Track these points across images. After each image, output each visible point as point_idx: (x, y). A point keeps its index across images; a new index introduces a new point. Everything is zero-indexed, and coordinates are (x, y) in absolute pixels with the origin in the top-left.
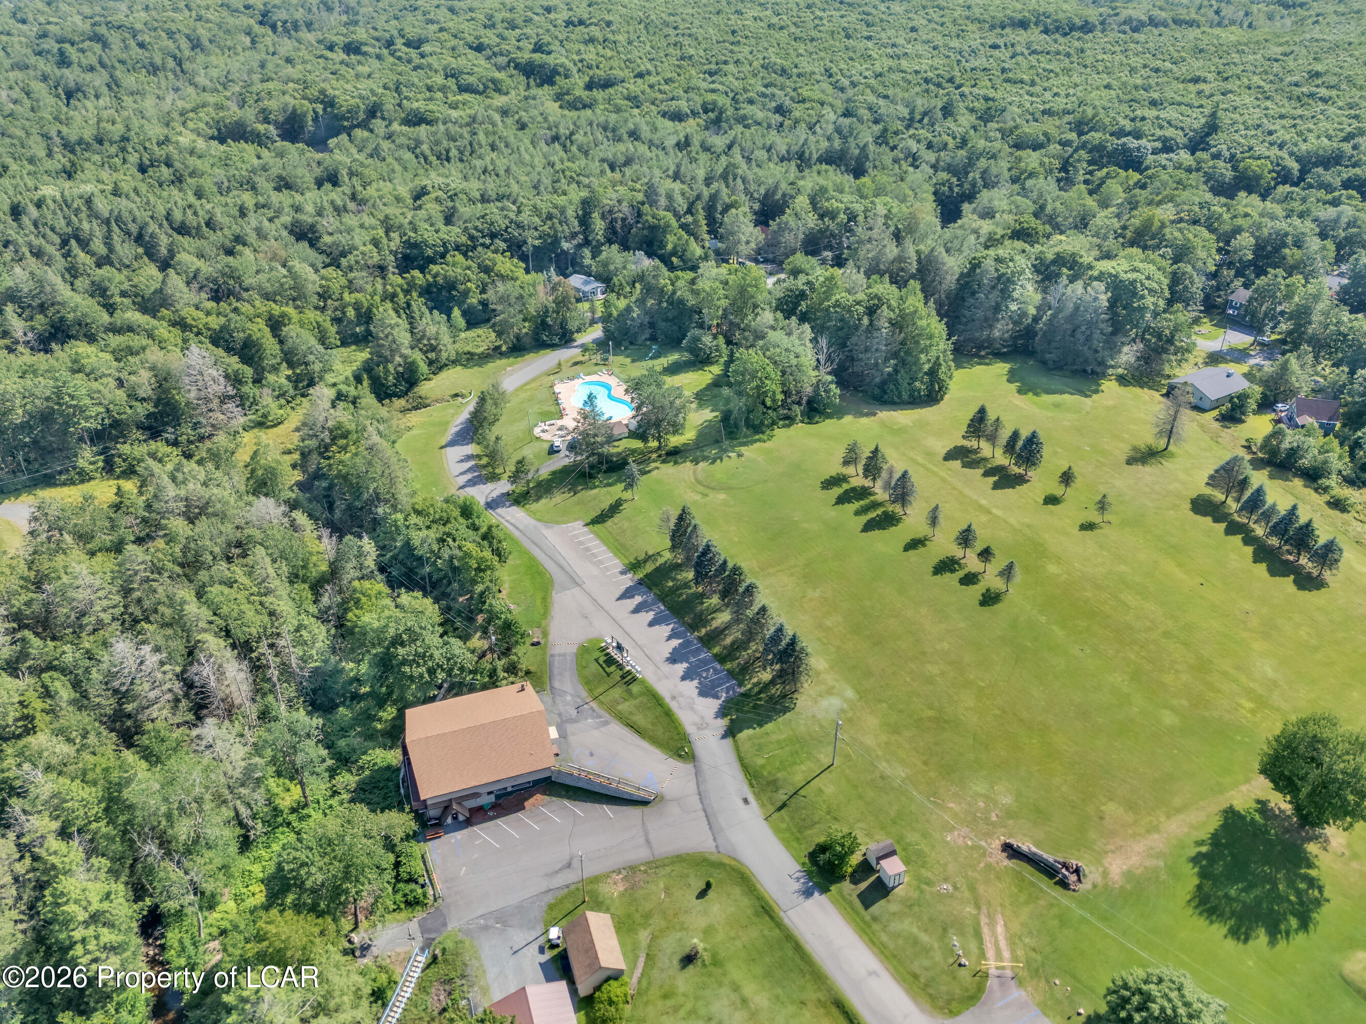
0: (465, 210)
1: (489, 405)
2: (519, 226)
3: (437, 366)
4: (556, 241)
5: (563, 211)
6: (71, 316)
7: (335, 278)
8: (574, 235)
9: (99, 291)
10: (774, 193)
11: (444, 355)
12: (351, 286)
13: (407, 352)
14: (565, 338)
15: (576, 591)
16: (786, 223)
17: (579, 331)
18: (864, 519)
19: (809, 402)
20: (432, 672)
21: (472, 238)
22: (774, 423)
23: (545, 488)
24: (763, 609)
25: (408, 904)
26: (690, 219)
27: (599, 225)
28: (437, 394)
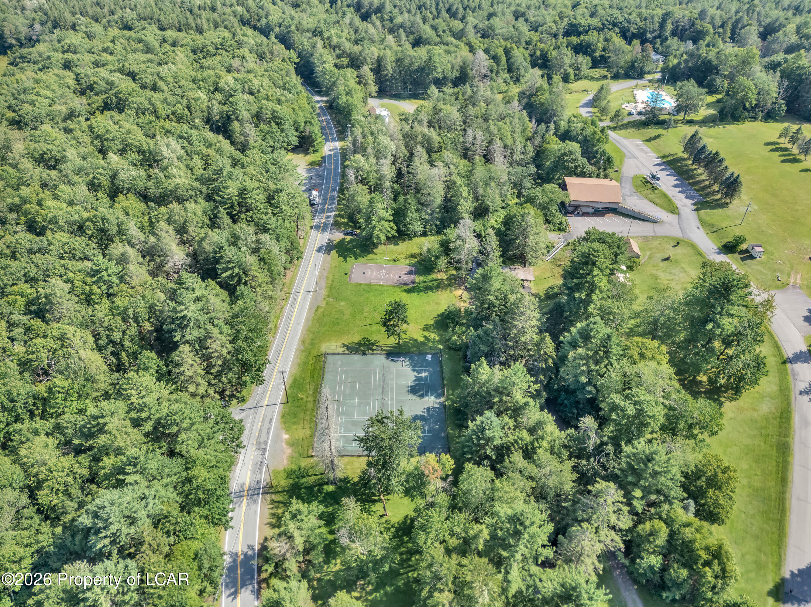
0: (601, 11)
1: (603, 92)
2: (628, 21)
3: (578, 78)
4: (645, 32)
5: (652, 18)
6: (424, 37)
7: (535, 36)
8: (654, 31)
9: (434, 28)
10: (774, 23)
11: (582, 73)
12: (541, 41)
13: (568, 68)
14: (640, 76)
15: (635, 160)
16: (778, 38)
17: (649, 73)
18: (783, 158)
19: (768, 113)
20: (576, 167)
21: (603, 24)
22: (746, 118)
23: (625, 126)
24: (726, 167)
25: (559, 230)
26: (721, 30)
27: (669, 27)
28: (577, 89)
